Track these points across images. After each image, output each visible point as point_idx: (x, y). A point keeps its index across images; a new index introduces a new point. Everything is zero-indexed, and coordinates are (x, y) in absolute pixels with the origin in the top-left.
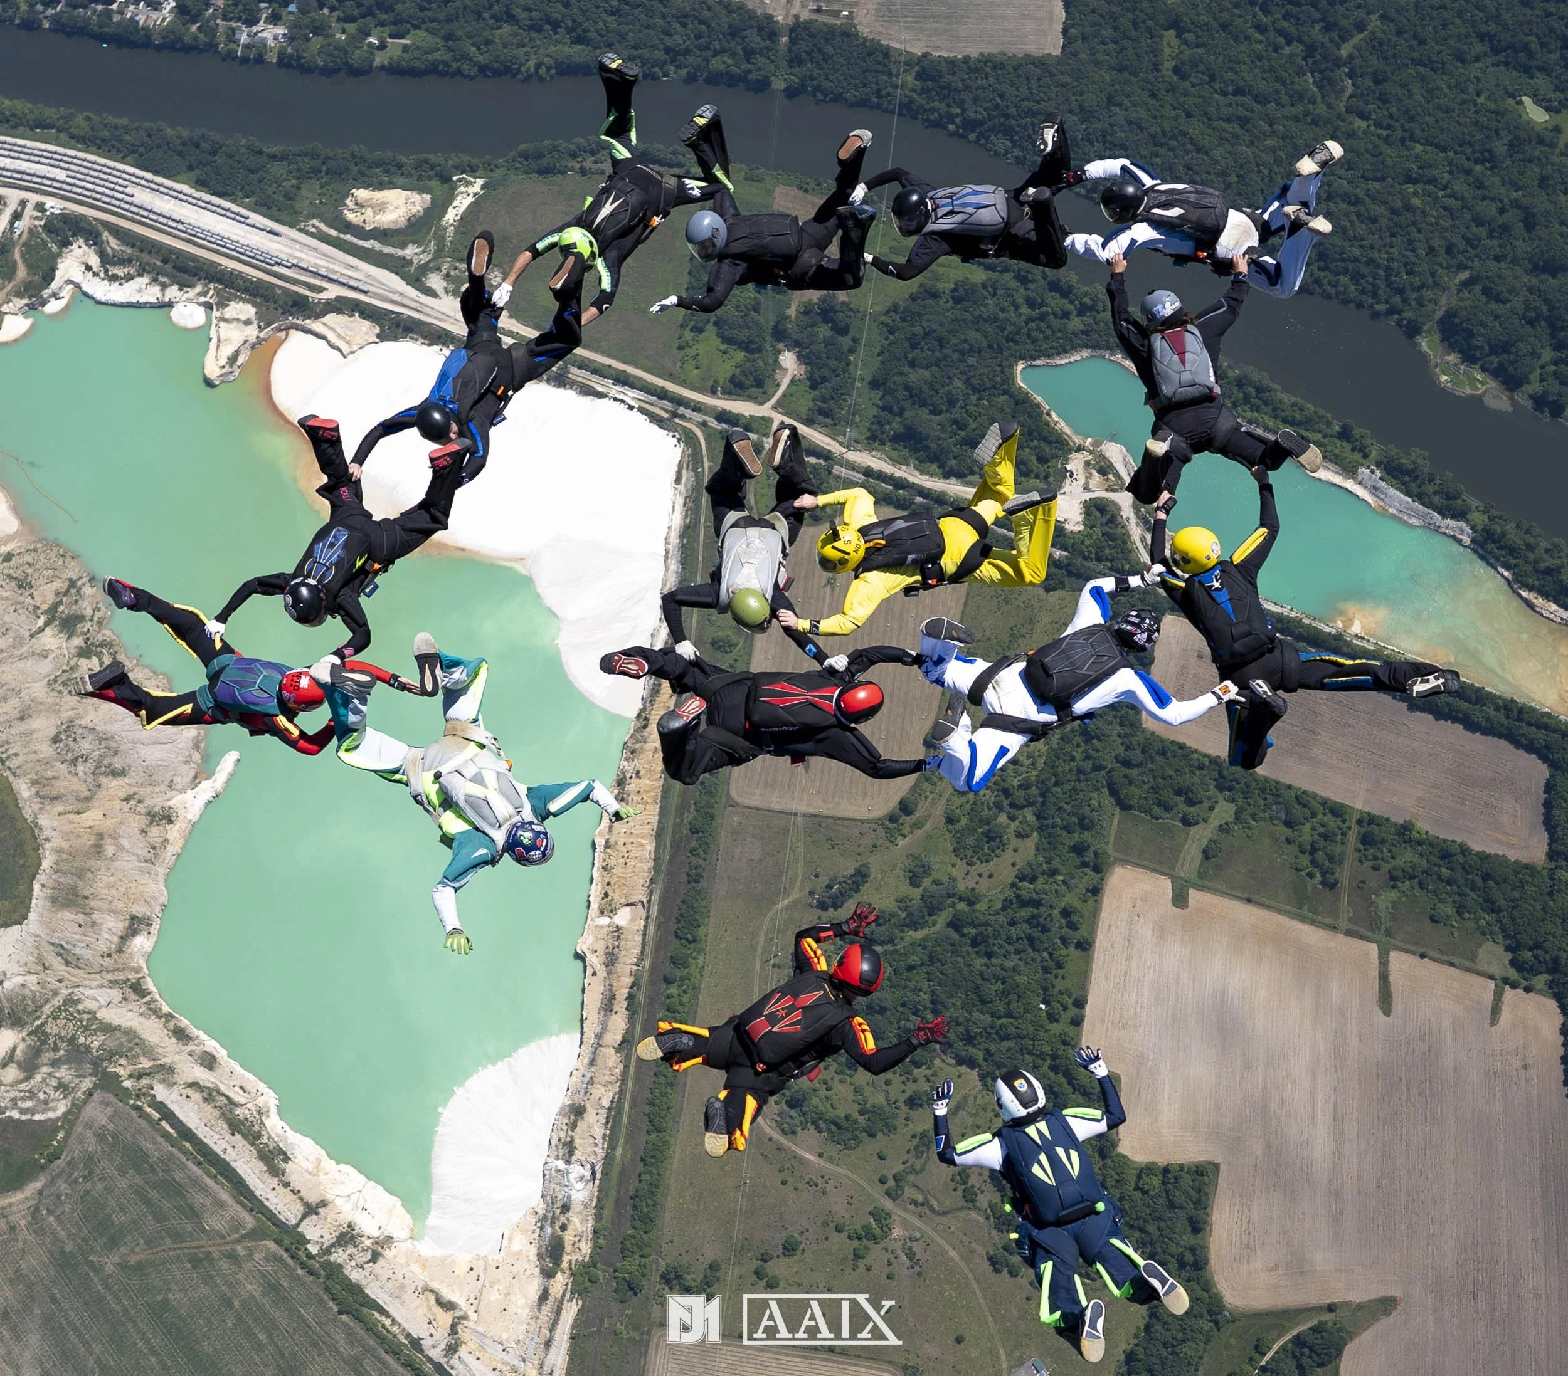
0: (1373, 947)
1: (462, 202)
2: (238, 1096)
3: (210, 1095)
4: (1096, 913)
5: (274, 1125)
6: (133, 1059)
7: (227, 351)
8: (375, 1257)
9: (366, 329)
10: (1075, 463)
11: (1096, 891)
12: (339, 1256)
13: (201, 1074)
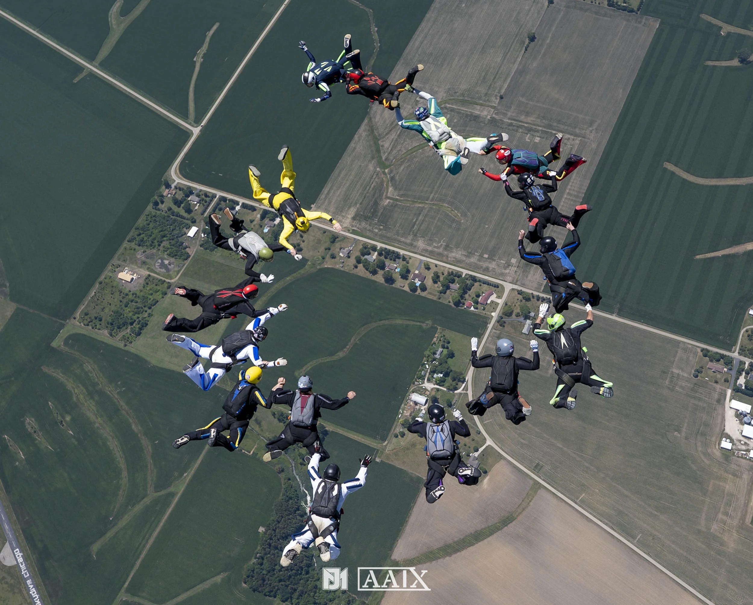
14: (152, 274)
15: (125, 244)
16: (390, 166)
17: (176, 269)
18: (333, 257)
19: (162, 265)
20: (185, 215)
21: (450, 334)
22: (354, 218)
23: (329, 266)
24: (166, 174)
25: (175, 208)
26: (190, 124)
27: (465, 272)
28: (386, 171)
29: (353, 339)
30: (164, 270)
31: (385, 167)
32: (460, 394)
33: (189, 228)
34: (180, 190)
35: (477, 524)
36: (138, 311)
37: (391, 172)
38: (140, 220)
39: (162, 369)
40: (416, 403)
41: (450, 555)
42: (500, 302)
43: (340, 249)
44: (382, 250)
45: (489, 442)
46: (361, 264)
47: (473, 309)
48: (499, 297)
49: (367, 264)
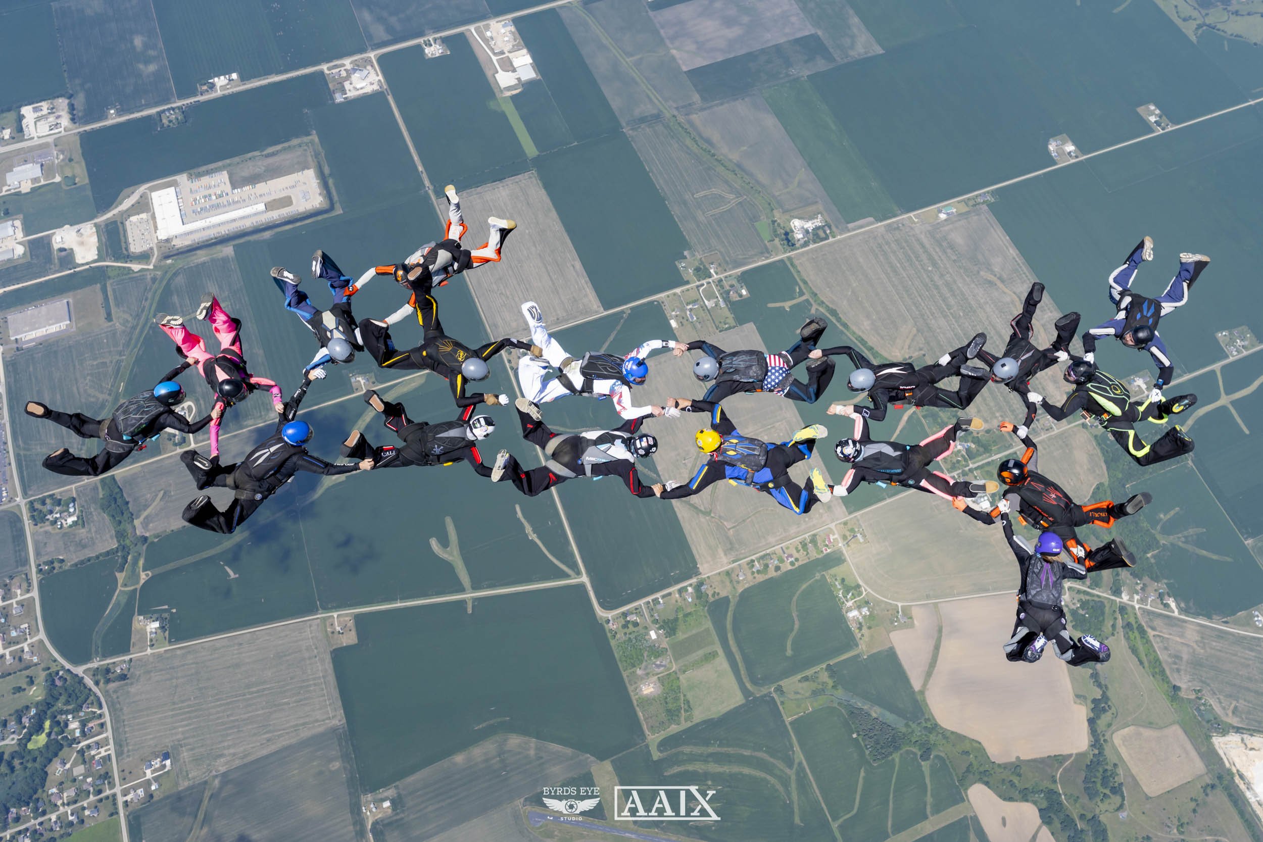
14: (659, 676)
15: (625, 675)
16: (711, 511)
17: (668, 660)
18: (738, 582)
19: (658, 666)
20: (636, 629)
21: (833, 571)
22: (725, 554)
23: (743, 589)
24: (598, 618)
25: (628, 631)
26: (575, 578)
27: (806, 536)
28: (712, 515)
29: (794, 614)
30: (662, 669)
31: (710, 514)
32: (866, 595)
33: (648, 634)
34: (617, 618)
35: (931, 643)
36: (676, 699)
37: (715, 513)
38: (616, 655)
39: (723, 715)
40: (854, 617)
41: (935, 667)
42: (836, 536)
43: (738, 576)
44: (757, 559)
45: (900, 605)
46: (756, 575)
47: (829, 551)
48: (834, 534)
49: (759, 572)
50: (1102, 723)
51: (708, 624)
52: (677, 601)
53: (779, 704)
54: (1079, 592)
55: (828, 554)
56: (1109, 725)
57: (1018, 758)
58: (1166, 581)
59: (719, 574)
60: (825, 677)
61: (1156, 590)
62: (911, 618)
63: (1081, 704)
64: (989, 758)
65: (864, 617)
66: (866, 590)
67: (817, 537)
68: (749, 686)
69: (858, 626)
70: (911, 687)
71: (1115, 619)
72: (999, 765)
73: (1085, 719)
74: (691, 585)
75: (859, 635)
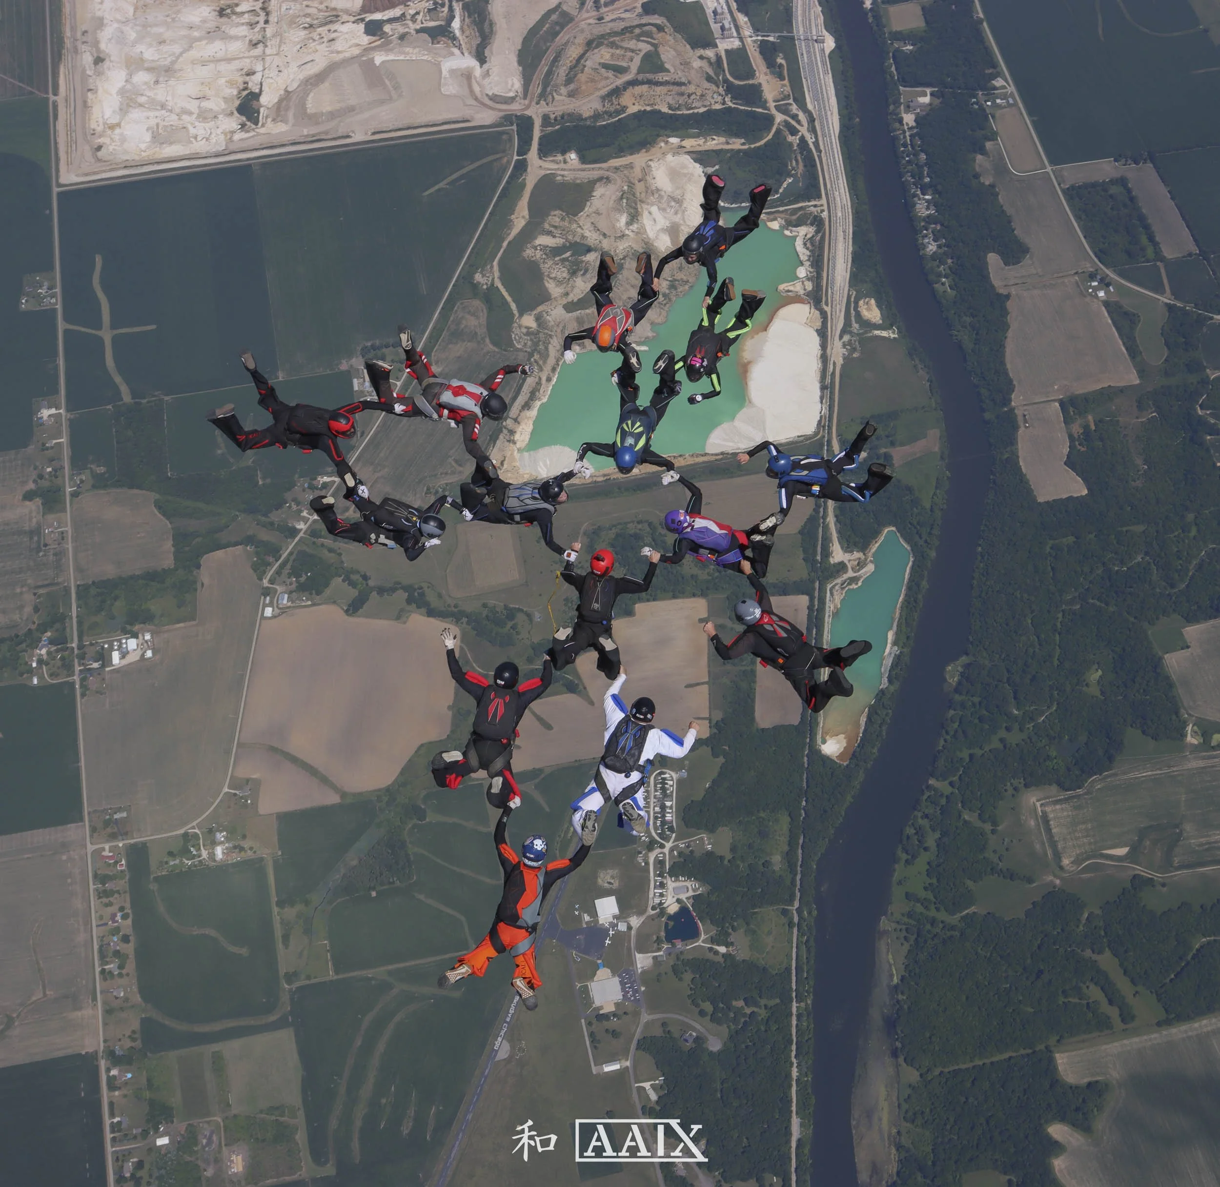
0: (707, 680)
1: (884, 334)
2: (541, 391)
3: (539, 383)
4: (687, 597)
5: (538, 404)
6: (540, 358)
7: (791, 288)
8: (509, 441)
9: (818, 324)
10: (857, 555)
11: (694, 595)
12: (505, 431)
13: (544, 379)
14: (223, 1144)
17: (205, 1126)
18: (126, 999)
19: (209, 1142)
21: (153, 864)
22: (80, 1009)
23: (138, 996)
27: (92, 887)
28: (16, 1014)
29: (195, 933)
30: (214, 1138)
31: (13, 1019)
32: (199, 829)
33: (160, 1149)
36: (262, 1125)
37: (14, 1011)
40: (223, 853)
42: (107, 847)
43: (116, 998)
44: (101, 965)
45: (226, 790)
46: (124, 972)
47: (123, 862)
48: (103, 849)
49: (121, 967)
50: (434, 602)
51: (172, 1056)
52: (125, 1096)
53: (308, 982)
54: (278, 573)
55: (128, 864)
56: (440, 596)
57: (449, 708)
58: (297, 476)
59: (105, 1024)
60: (290, 912)
61: (304, 490)
62: (248, 780)
63: (408, 617)
64: (441, 741)
65: (227, 839)
66: (193, 828)
67: (99, 872)
68: (272, 1018)
69: (237, 850)
70: (333, 806)
71: (323, 545)
72: (453, 732)
73: (426, 618)
74: (108, 1070)
75: (250, 853)
